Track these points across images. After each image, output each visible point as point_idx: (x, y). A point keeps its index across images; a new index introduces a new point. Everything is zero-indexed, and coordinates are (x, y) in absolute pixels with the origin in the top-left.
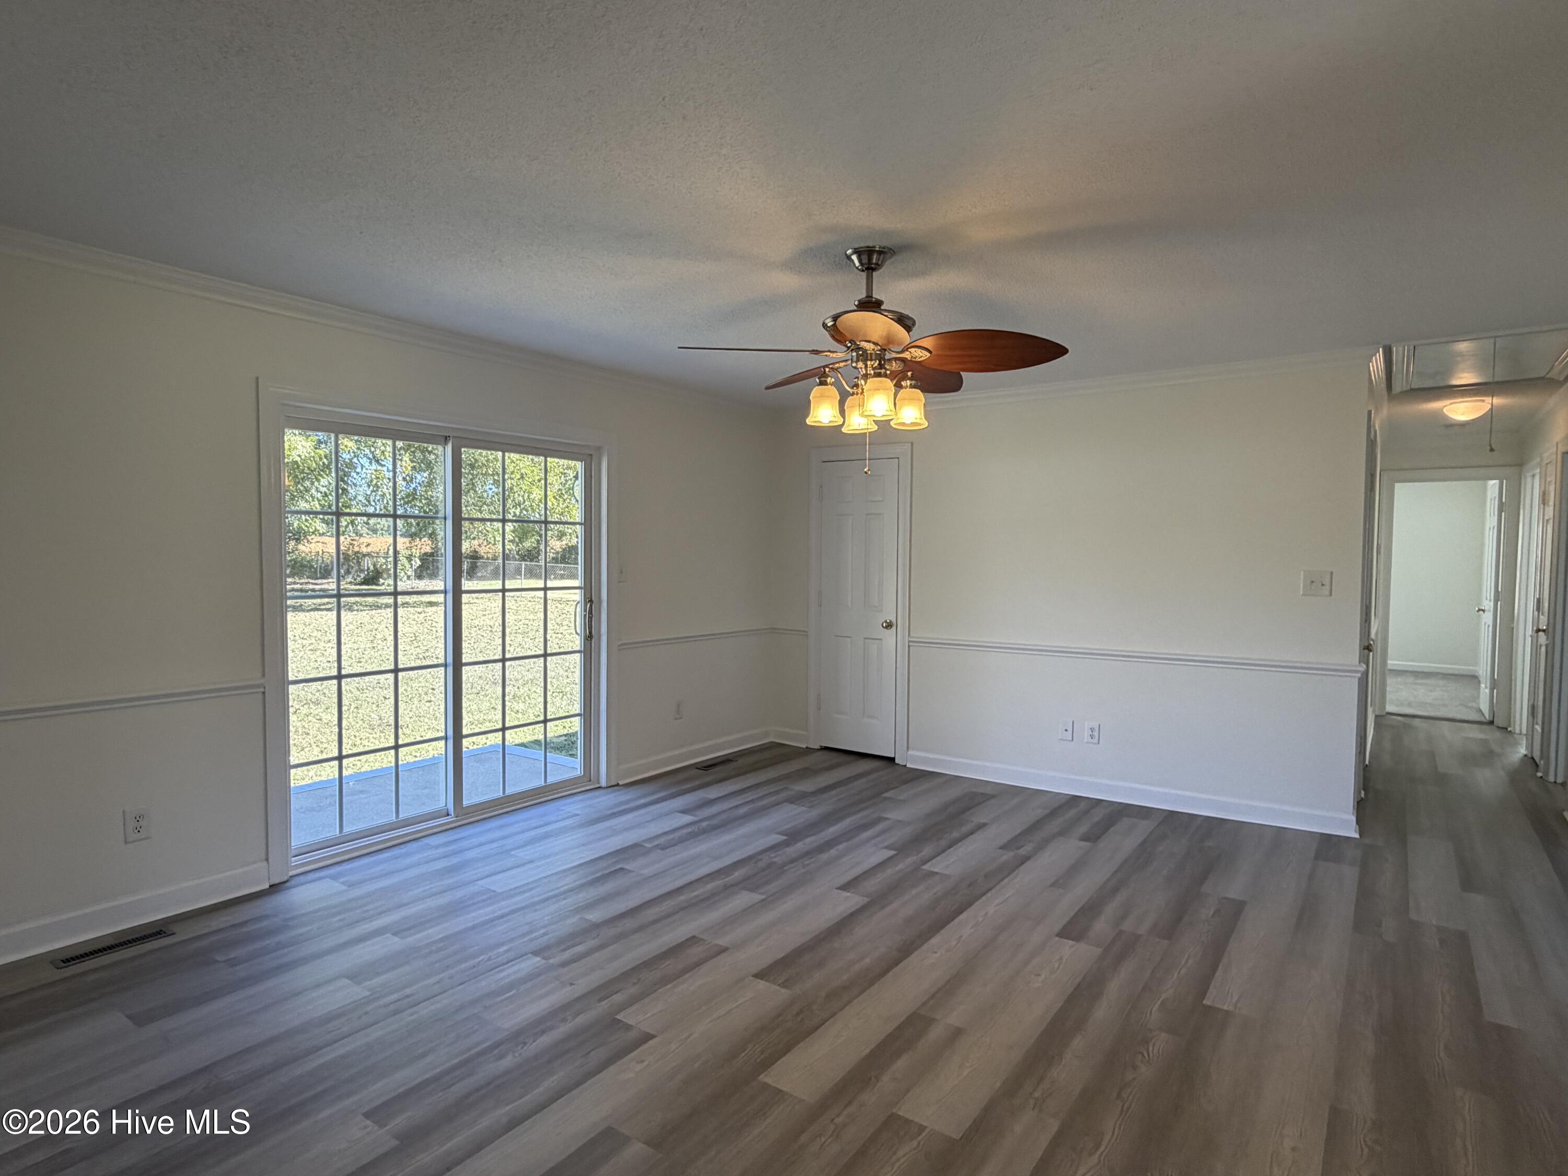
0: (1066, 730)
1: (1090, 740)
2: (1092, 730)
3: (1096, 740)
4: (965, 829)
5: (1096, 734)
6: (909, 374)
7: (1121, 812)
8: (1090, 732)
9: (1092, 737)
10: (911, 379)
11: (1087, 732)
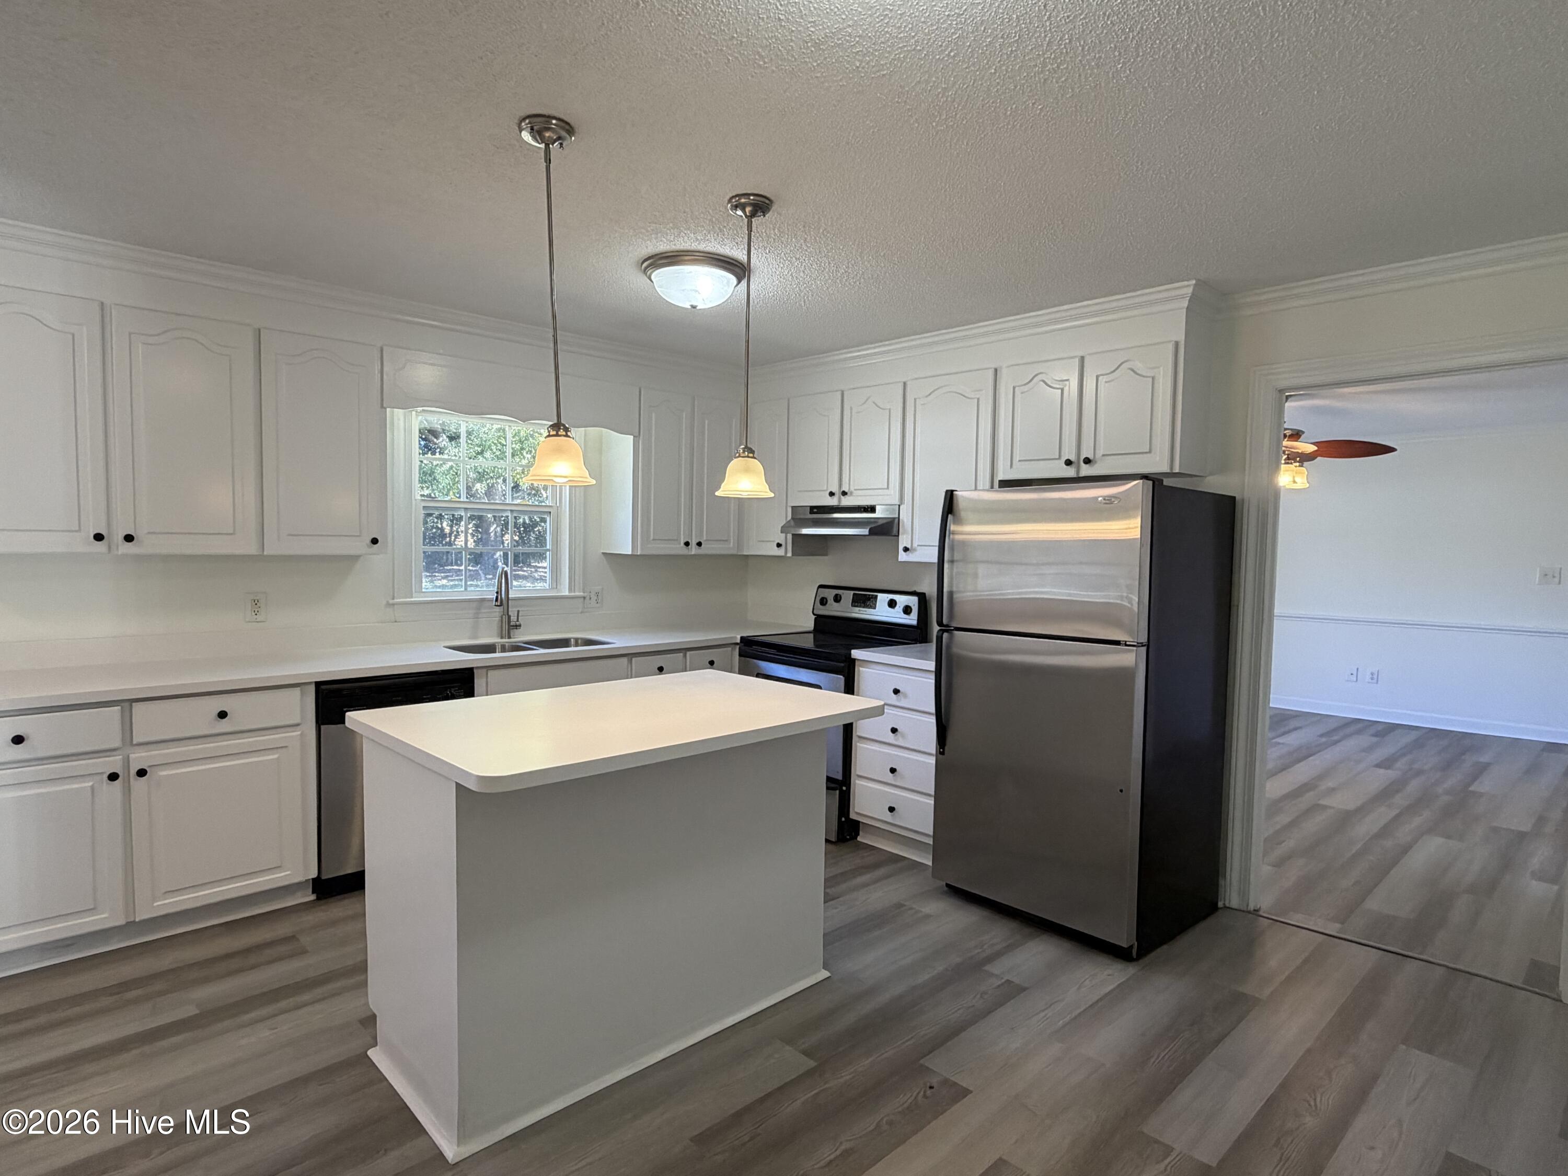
0: (1352, 674)
1: (1370, 681)
2: (1372, 674)
3: (1375, 681)
4: (1287, 729)
5: (1375, 677)
6: (1298, 459)
7: (1393, 728)
8: (1371, 676)
9: (1372, 679)
10: (1298, 462)
11: (1368, 674)
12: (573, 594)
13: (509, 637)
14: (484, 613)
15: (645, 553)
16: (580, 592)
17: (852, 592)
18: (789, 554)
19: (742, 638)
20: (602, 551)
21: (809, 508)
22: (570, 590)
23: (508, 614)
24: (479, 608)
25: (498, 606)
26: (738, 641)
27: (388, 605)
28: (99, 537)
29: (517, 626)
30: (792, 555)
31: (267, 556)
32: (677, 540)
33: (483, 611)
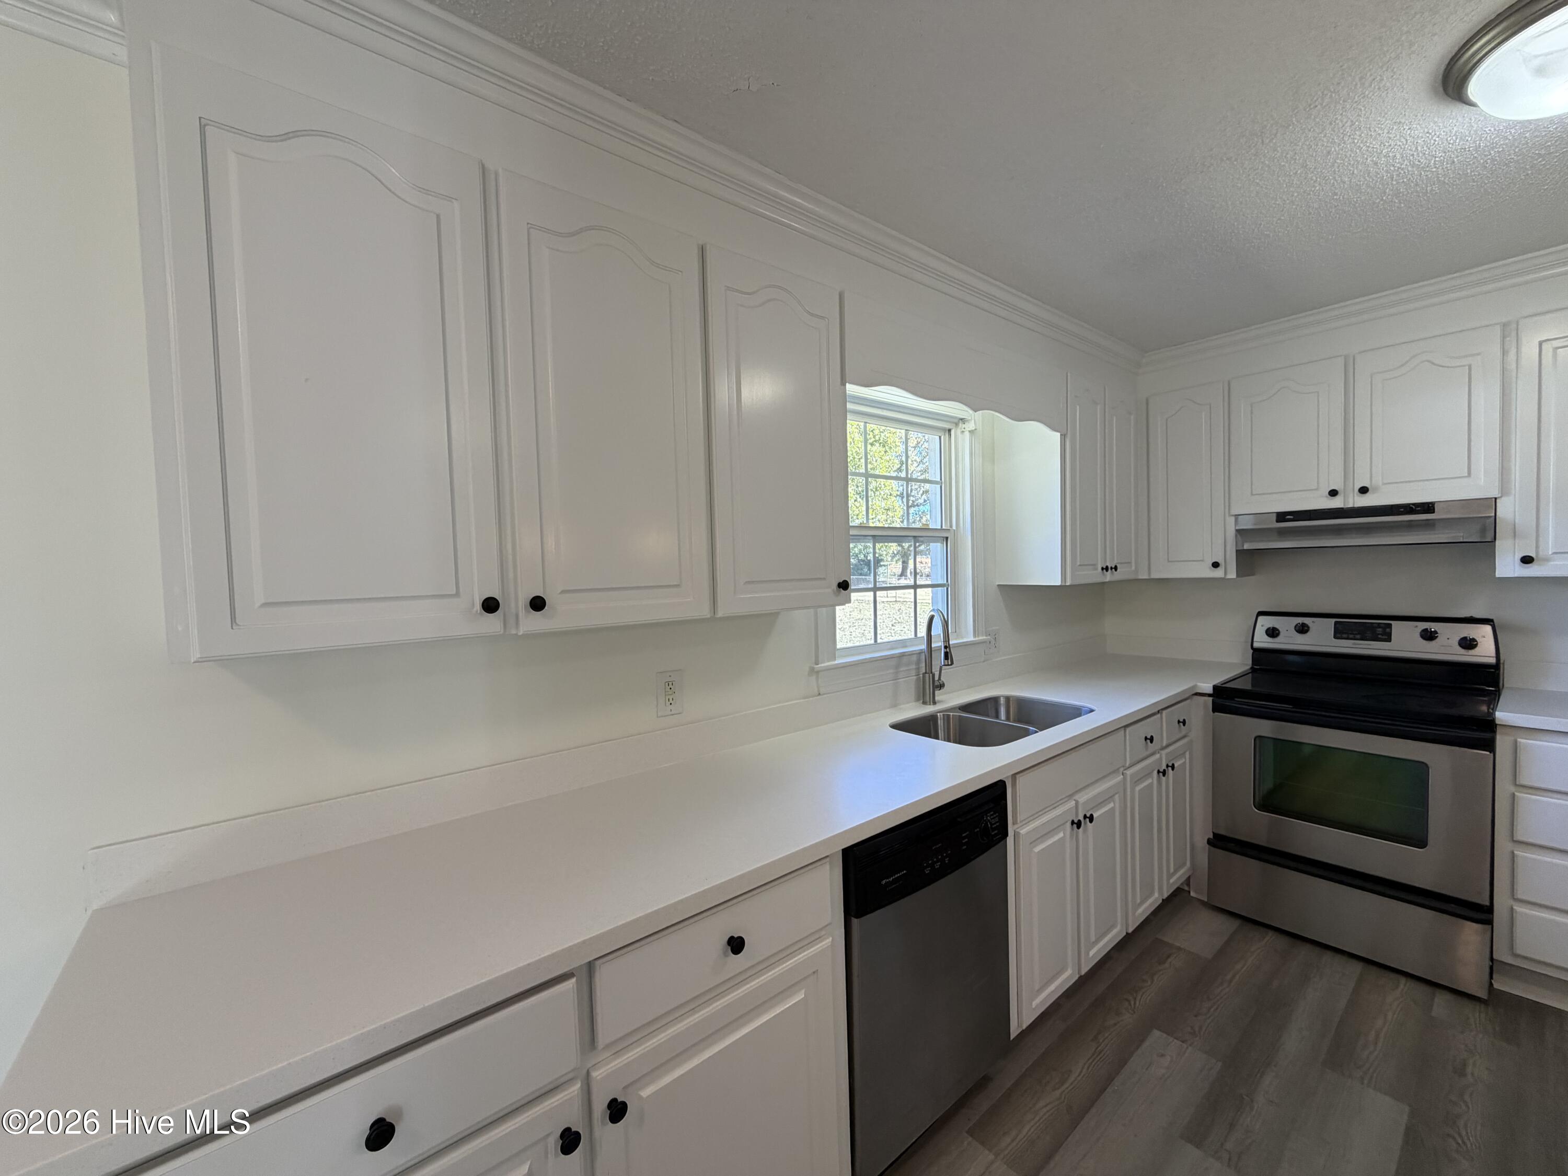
12: (977, 639)
13: (935, 703)
14: (903, 671)
15: (1078, 581)
16: (983, 636)
17: (1334, 620)
18: (1232, 575)
19: (1215, 687)
20: (997, 584)
21: (1275, 515)
22: (975, 636)
23: (931, 673)
24: (897, 667)
25: (948, 665)
26: (1210, 691)
27: (812, 671)
28: (490, 605)
29: (941, 686)
30: (1238, 576)
31: (721, 619)
32: (1094, 566)
33: (902, 669)
